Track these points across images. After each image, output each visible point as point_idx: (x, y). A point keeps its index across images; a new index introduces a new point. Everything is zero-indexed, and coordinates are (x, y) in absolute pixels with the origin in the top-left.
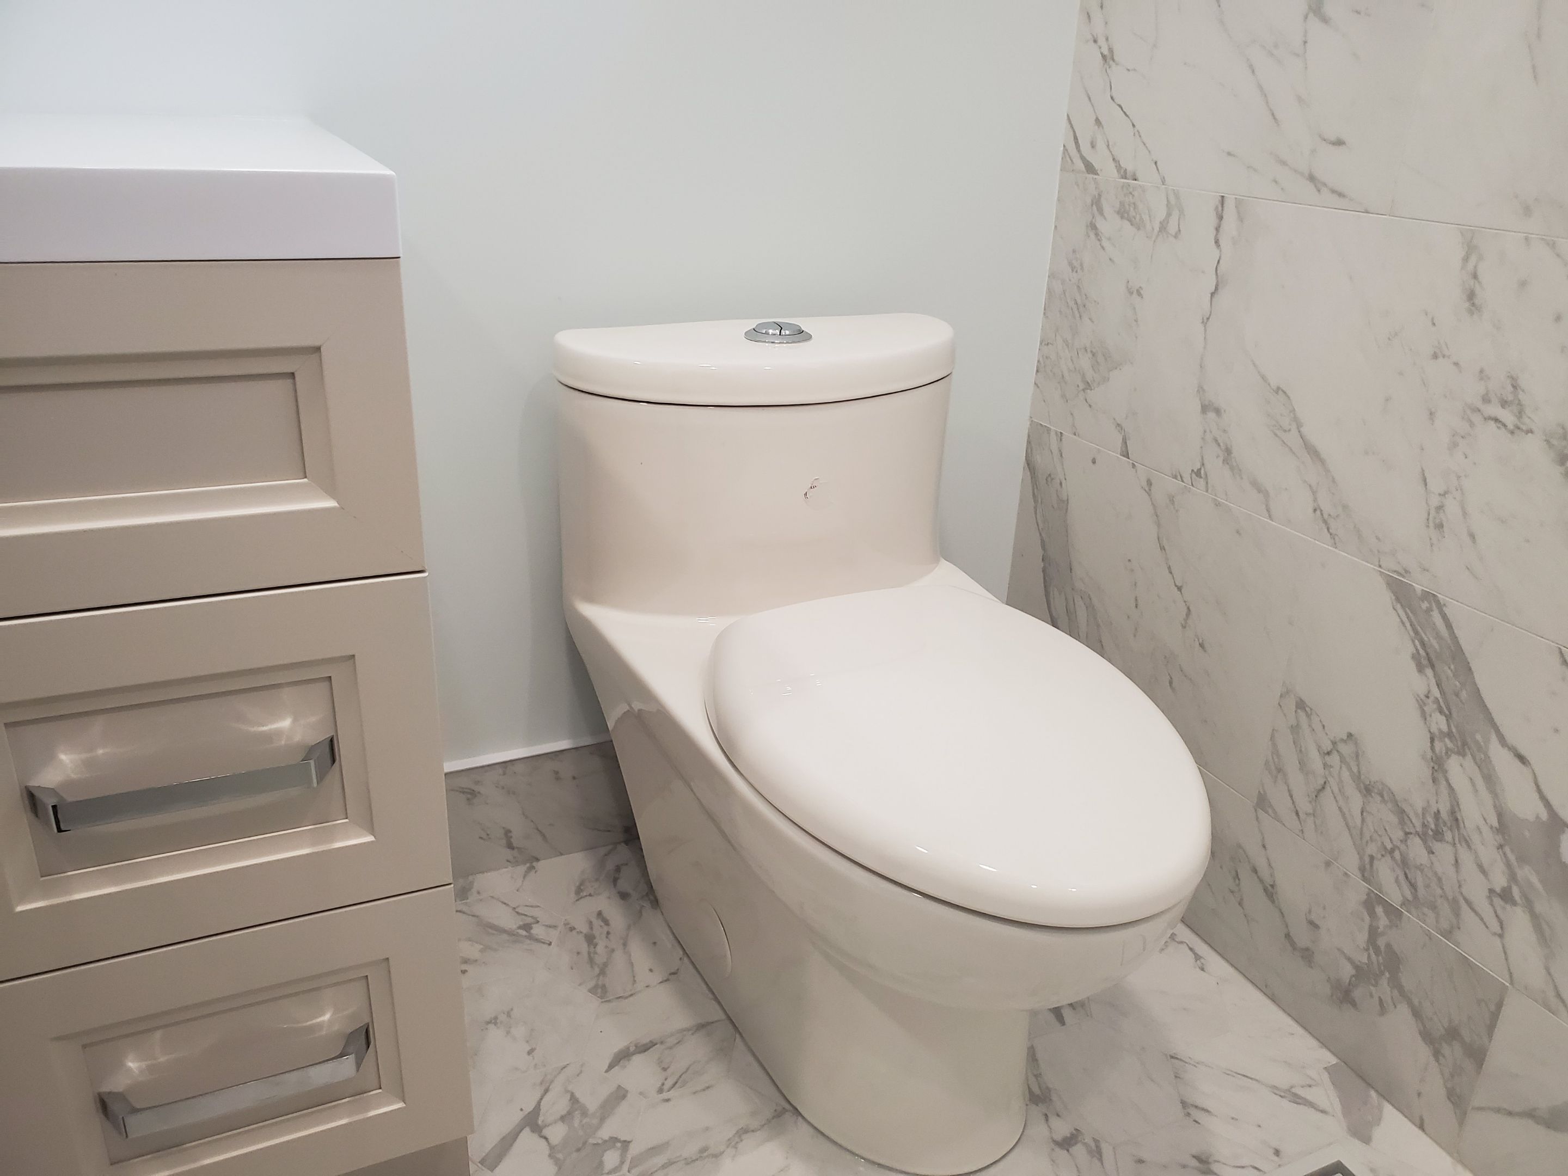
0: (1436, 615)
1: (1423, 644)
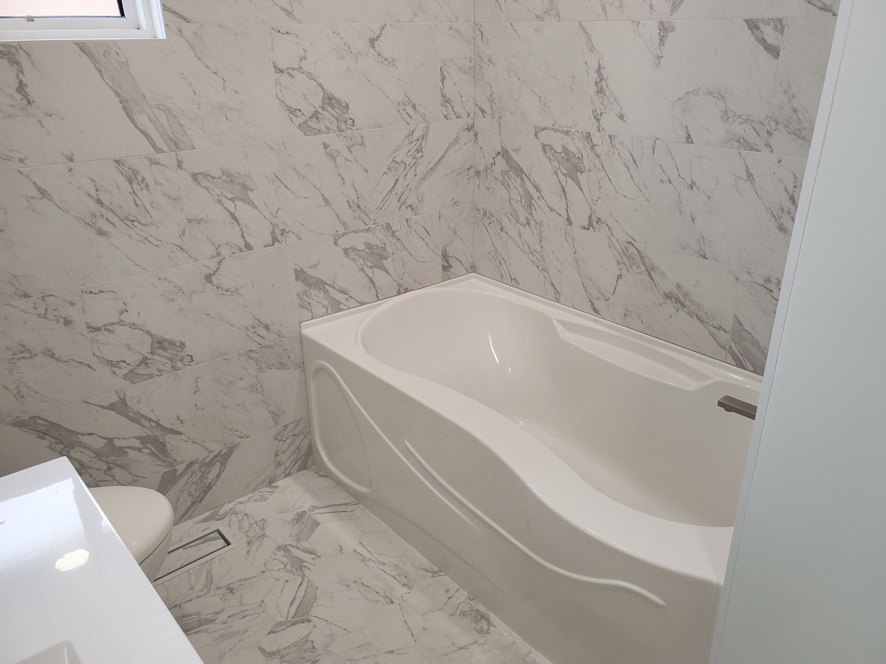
0: (39, 421)
1: (40, 432)
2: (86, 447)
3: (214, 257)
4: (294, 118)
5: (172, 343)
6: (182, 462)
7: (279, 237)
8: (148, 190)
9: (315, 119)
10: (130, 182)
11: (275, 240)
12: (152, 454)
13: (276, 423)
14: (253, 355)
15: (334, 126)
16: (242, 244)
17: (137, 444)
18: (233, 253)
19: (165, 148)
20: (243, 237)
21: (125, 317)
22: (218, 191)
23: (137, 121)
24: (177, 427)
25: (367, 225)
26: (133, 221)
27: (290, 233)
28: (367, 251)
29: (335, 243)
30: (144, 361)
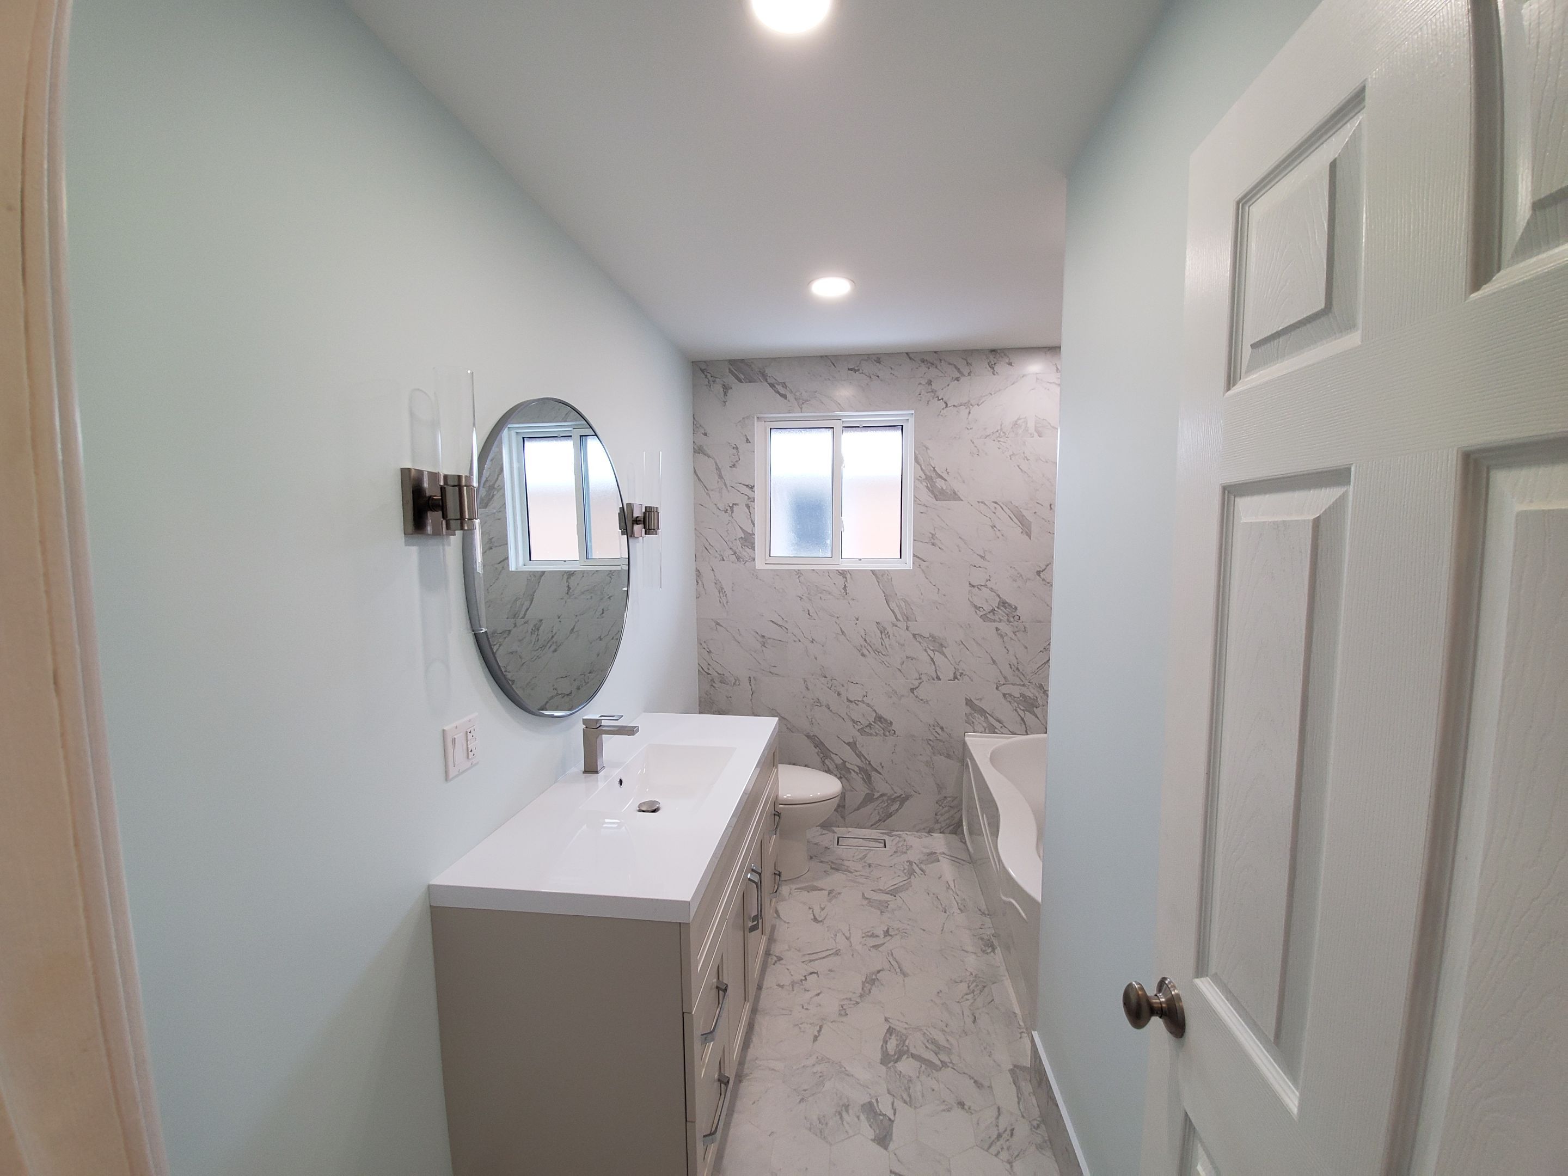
0: (816, 738)
2: (833, 761)
3: (917, 680)
4: (978, 612)
5: (886, 720)
6: (878, 792)
7: (959, 677)
8: (889, 638)
9: (992, 614)
10: (881, 633)
11: (955, 678)
12: (863, 778)
13: (939, 792)
14: (931, 742)
15: (1006, 618)
16: (935, 676)
17: (857, 769)
18: (929, 680)
19: (901, 619)
20: (936, 672)
21: (865, 699)
22: (926, 645)
23: (890, 606)
24: (879, 769)
25: (1023, 682)
26: (879, 652)
27: (966, 676)
28: (1021, 698)
29: (997, 688)
30: (870, 725)
